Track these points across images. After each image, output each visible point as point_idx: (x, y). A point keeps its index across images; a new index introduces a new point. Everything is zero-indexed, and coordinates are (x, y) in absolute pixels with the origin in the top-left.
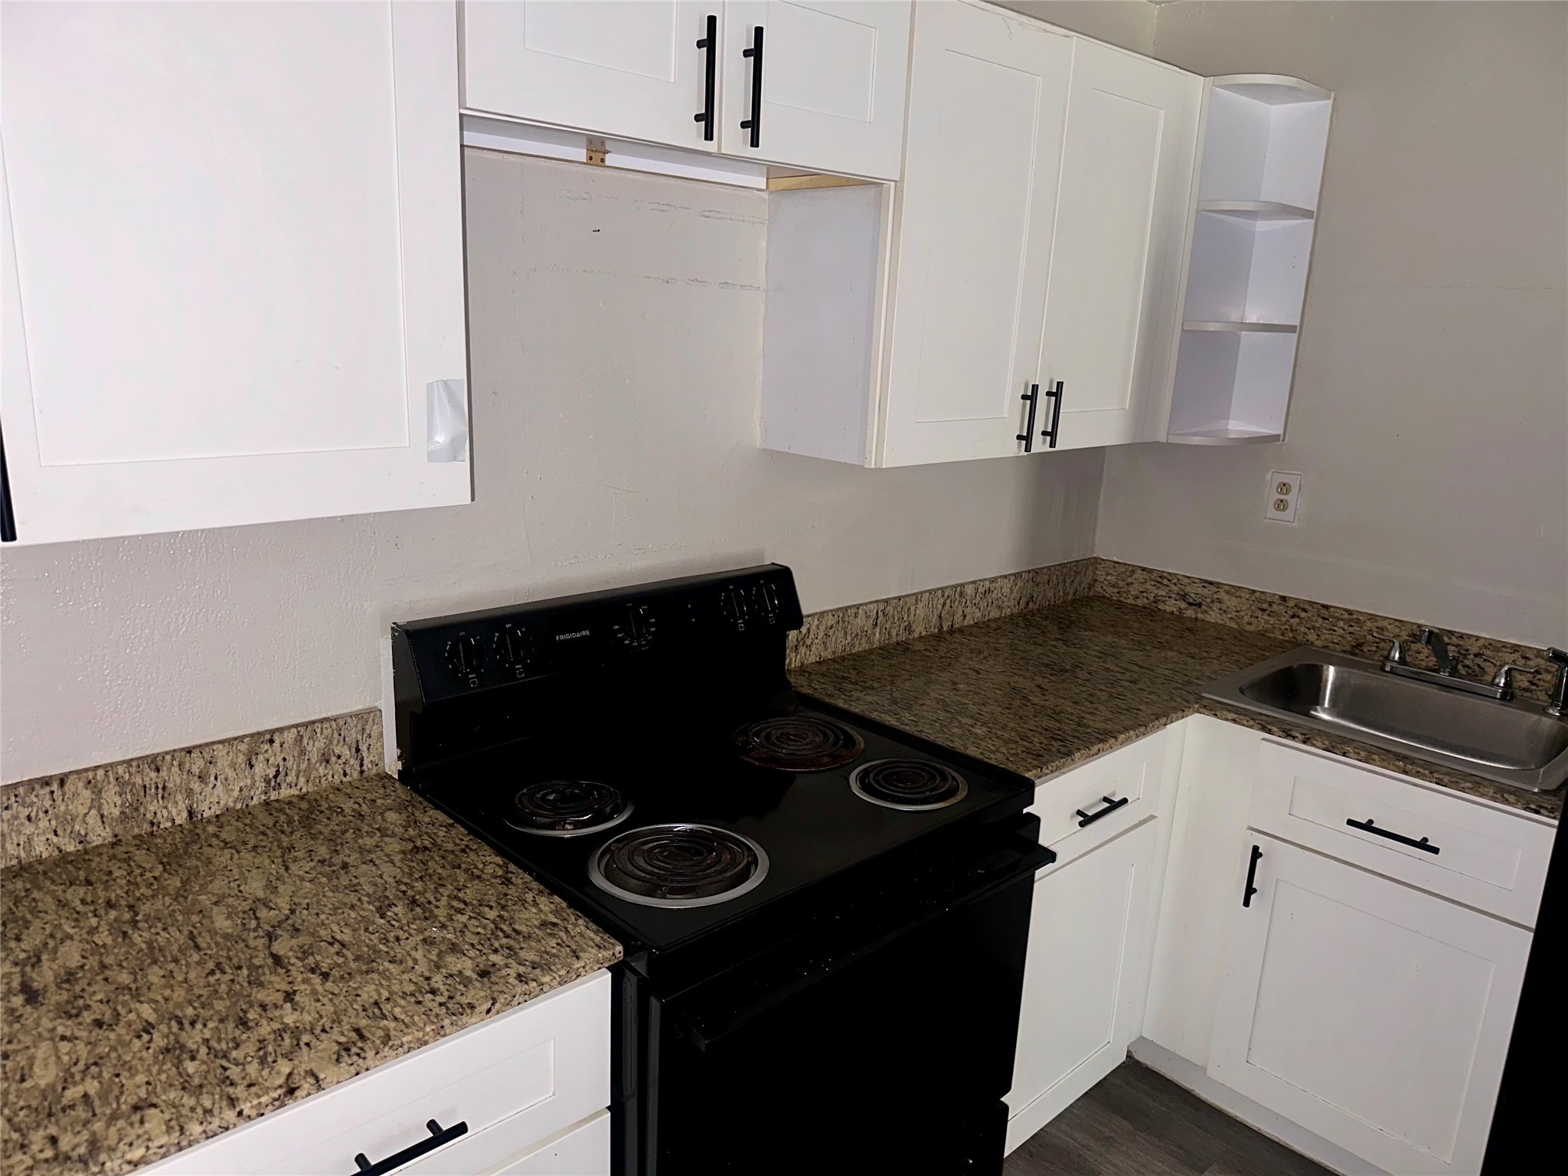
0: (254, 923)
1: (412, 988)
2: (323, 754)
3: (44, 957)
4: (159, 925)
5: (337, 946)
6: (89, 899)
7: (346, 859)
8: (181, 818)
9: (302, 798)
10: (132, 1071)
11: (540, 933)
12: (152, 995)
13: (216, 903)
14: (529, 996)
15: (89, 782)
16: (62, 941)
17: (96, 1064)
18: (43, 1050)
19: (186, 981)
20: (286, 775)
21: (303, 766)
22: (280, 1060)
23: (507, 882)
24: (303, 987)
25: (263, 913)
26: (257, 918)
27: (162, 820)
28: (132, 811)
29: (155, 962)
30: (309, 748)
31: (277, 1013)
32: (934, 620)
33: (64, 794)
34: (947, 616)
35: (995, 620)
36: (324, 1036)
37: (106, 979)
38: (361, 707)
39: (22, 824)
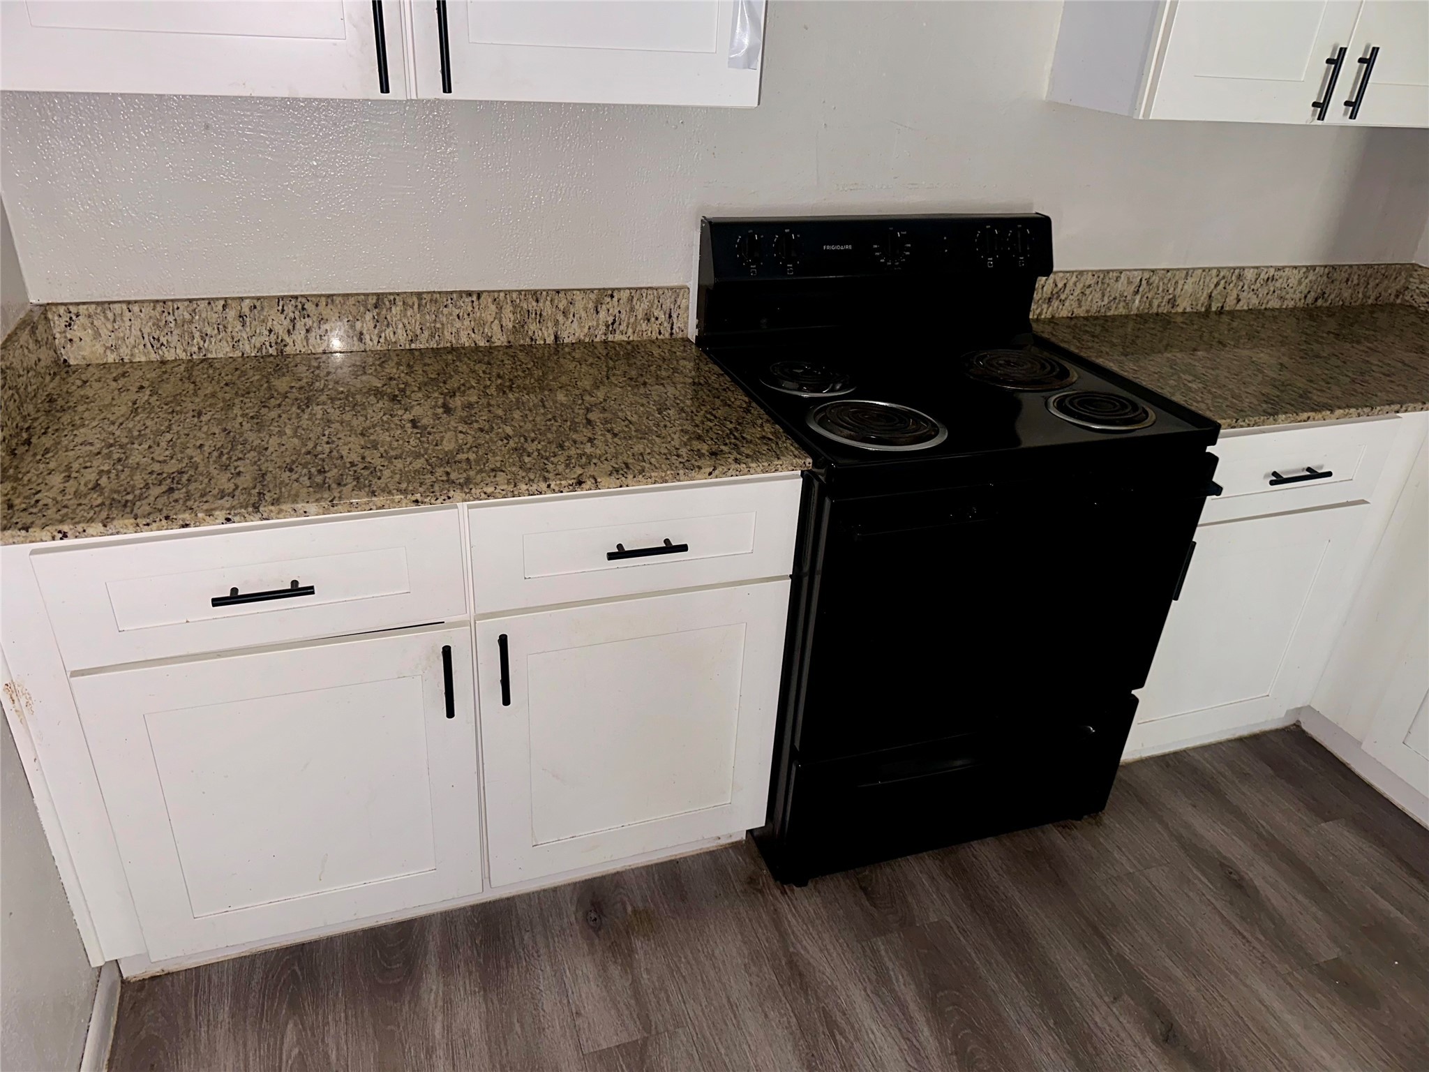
0: (580, 402)
1: (666, 451)
2: (646, 314)
3: (457, 394)
4: (525, 392)
5: (627, 422)
6: (488, 371)
7: (647, 380)
8: (550, 340)
9: (629, 343)
10: (494, 454)
11: (759, 442)
12: (513, 423)
13: (561, 388)
14: (739, 473)
15: (495, 300)
16: (469, 389)
17: (476, 447)
18: (449, 435)
19: (534, 421)
20: (620, 324)
21: (632, 320)
22: (577, 467)
23: (747, 411)
24: (600, 437)
25: (587, 398)
26: (583, 400)
27: (538, 338)
28: (520, 327)
29: (518, 408)
30: (637, 307)
31: (582, 446)
32: (1203, 298)
33: (479, 305)
34: (1219, 296)
35: (1273, 310)
36: (606, 462)
37: (489, 411)
38: (676, 284)
39: (454, 320)
